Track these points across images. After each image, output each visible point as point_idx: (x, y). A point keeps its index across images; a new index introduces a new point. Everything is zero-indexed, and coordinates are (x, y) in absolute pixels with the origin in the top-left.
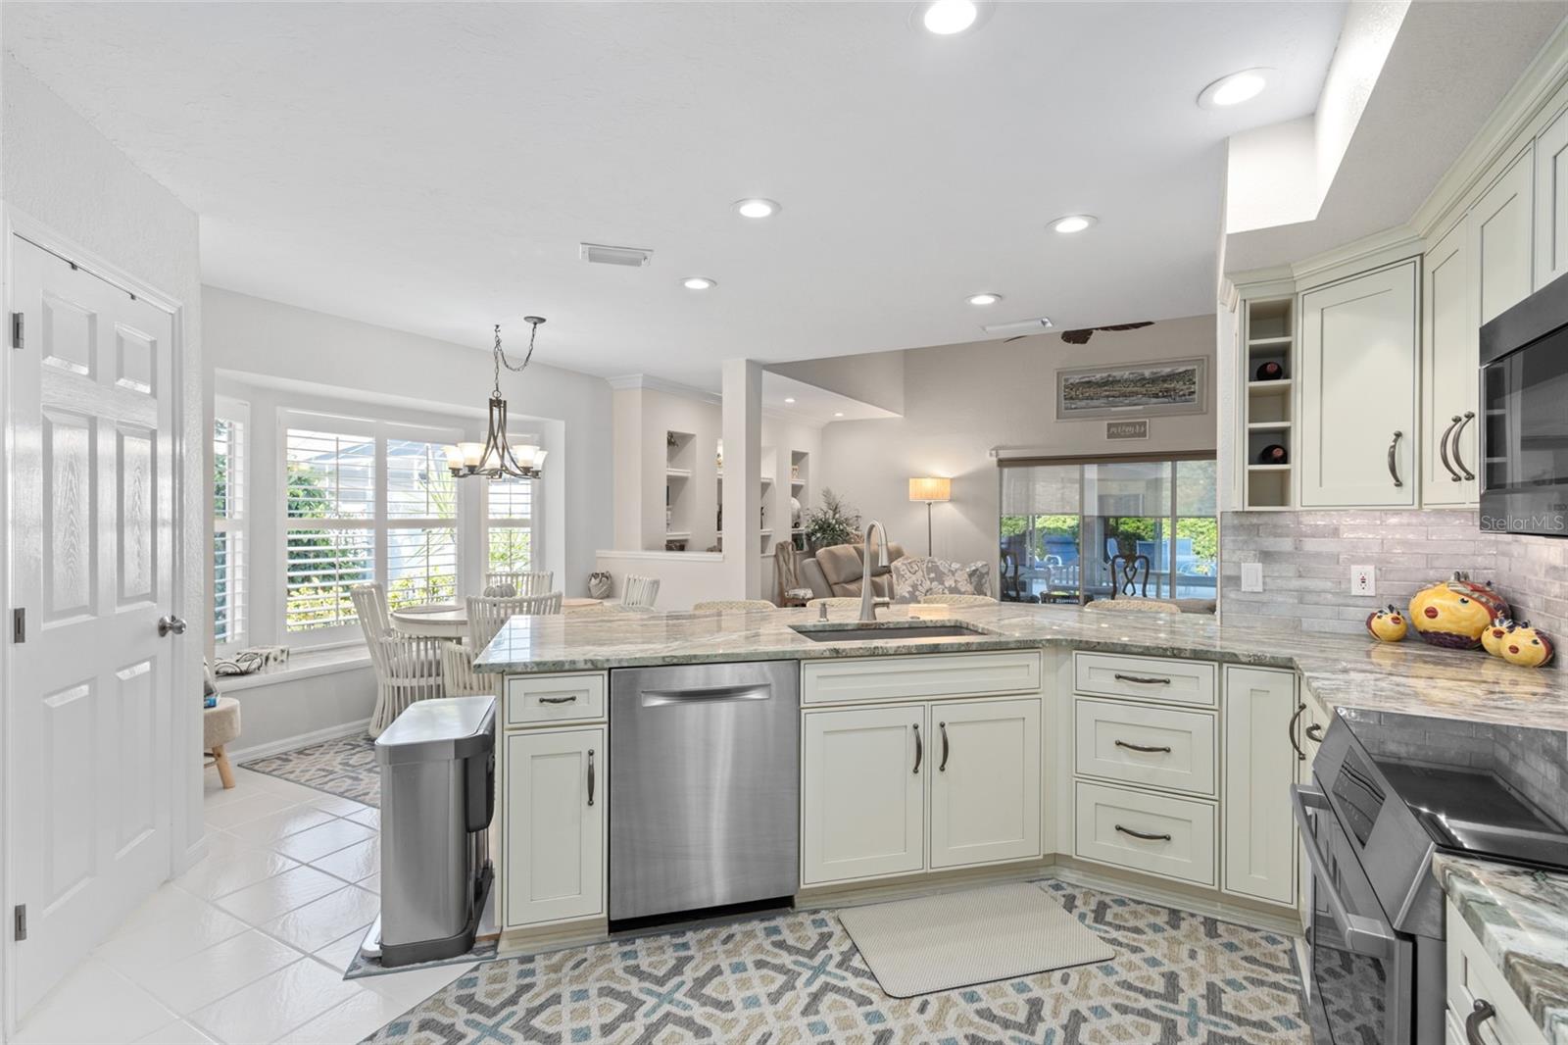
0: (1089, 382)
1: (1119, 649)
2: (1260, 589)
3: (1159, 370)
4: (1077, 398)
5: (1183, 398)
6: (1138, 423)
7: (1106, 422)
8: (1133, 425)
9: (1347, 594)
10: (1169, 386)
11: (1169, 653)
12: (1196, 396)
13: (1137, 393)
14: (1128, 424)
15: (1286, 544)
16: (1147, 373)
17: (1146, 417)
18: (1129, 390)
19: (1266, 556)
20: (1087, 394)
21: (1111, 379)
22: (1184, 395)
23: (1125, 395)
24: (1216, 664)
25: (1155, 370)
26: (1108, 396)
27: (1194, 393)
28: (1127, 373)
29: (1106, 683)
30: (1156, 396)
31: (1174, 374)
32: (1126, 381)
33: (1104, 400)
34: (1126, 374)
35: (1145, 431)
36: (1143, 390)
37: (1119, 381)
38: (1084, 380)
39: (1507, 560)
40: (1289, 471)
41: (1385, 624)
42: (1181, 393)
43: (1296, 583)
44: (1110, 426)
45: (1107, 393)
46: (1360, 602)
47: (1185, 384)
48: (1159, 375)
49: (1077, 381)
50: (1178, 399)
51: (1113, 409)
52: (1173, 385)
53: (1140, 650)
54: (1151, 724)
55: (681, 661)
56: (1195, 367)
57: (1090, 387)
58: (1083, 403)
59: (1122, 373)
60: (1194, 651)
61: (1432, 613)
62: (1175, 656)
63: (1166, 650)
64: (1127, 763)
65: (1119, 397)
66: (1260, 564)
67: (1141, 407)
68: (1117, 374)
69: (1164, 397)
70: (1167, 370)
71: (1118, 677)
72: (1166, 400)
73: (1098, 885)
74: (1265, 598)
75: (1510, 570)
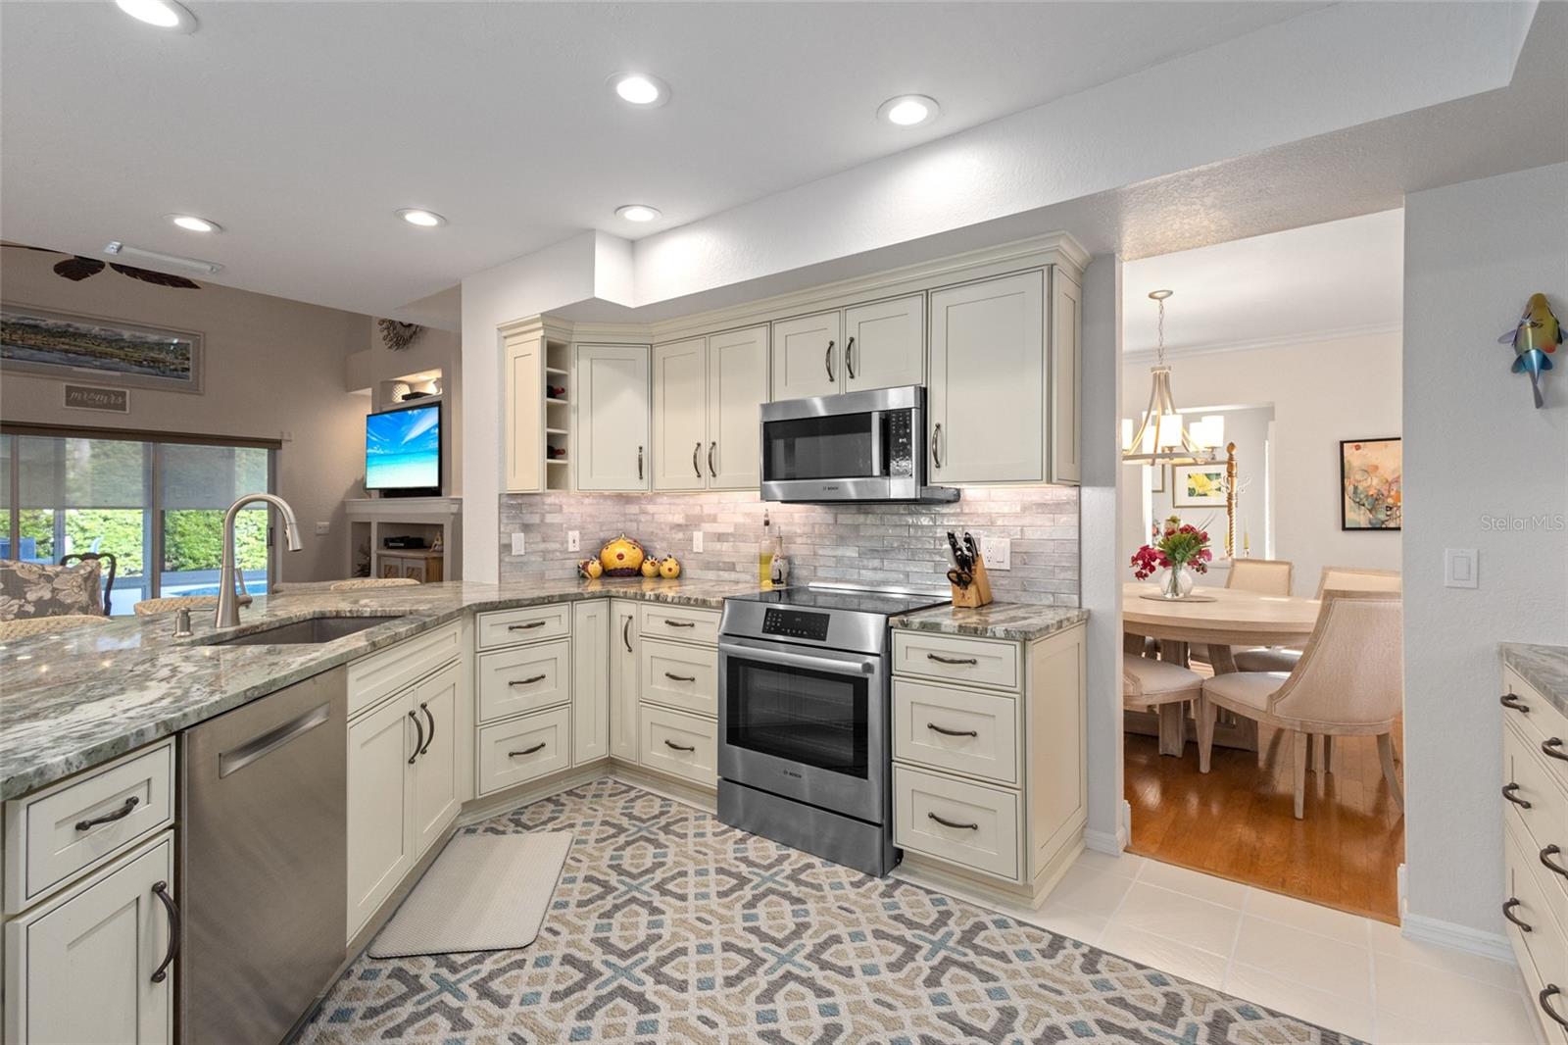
0: (36, 326)
1: (515, 604)
2: (522, 553)
3: (143, 335)
4: (14, 343)
5: (175, 373)
6: (114, 392)
7: (65, 384)
8: (107, 393)
9: (566, 551)
10: (157, 356)
11: (546, 601)
12: (190, 374)
13: (112, 356)
14: (97, 392)
15: (536, 519)
16: (127, 335)
17: (127, 387)
18: (99, 349)
19: (526, 528)
20: (33, 342)
21: (71, 330)
22: (176, 370)
23: (93, 354)
24: (570, 603)
25: (138, 334)
26: (67, 351)
27: (188, 369)
28: (97, 328)
29: (502, 636)
30: (139, 364)
31: (162, 344)
32: (95, 337)
33: (63, 356)
34: (96, 330)
35: (125, 402)
36: (122, 354)
37: (85, 335)
38: (26, 322)
39: (635, 525)
40: (565, 465)
41: (595, 567)
42: (172, 367)
43: (542, 546)
44: (69, 389)
45: (67, 347)
46: (573, 556)
47: (176, 358)
48: (143, 340)
49: (13, 320)
50: (168, 372)
51: (75, 369)
52: (161, 356)
53: (528, 602)
54: (532, 660)
55: (264, 692)
56: (189, 342)
57: (36, 334)
58: (27, 352)
59: (91, 327)
60: (561, 596)
61: (620, 557)
62: (550, 602)
63: (544, 598)
64: (517, 698)
65: (85, 355)
66: (523, 534)
67: (118, 374)
68: (83, 327)
69: (149, 367)
70: (153, 338)
71: (511, 628)
72: (153, 371)
73: (485, 815)
74: (525, 559)
75: (638, 529)
